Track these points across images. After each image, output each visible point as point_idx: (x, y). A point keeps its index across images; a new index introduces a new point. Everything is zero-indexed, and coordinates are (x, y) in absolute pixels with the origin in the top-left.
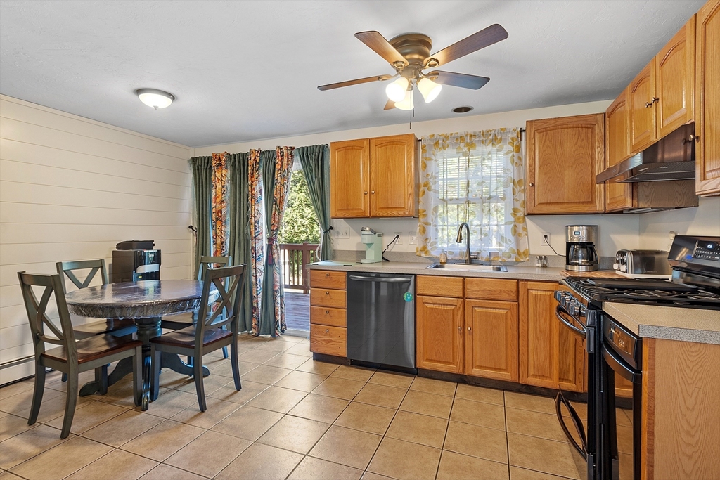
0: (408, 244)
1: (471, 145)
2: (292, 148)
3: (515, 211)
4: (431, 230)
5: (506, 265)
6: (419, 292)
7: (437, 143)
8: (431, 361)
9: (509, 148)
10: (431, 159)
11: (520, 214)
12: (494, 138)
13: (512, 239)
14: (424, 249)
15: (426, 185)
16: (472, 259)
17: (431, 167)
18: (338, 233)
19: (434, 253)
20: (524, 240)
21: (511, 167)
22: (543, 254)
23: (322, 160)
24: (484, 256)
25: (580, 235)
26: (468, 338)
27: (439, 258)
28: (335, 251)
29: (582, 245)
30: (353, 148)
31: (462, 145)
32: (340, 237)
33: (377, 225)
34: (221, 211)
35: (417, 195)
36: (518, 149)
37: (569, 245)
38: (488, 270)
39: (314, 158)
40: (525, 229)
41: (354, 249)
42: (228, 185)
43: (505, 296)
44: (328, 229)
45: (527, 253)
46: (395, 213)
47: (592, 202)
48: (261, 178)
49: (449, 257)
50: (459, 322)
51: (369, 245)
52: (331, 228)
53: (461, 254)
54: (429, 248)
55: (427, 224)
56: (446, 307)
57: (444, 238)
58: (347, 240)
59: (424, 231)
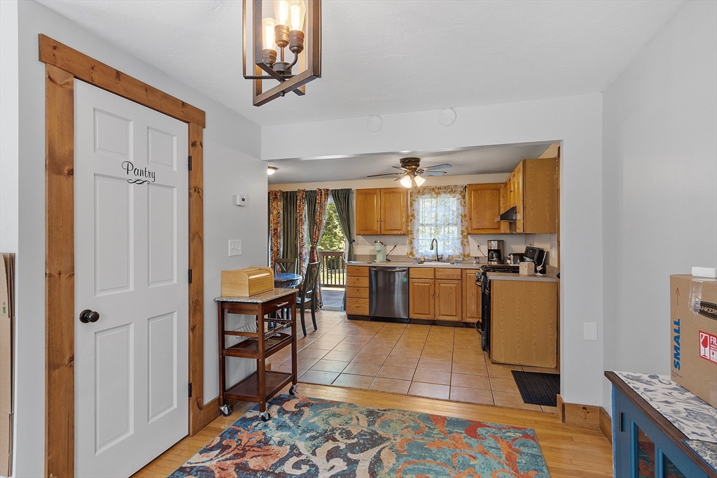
0: (402, 250)
1: (438, 194)
2: (328, 190)
3: (462, 232)
4: (415, 242)
5: (458, 262)
6: (411, 277)
7: (419, 192)
8: (417, 314)
9: (458, 196)
10: (415, 201)
11: (465, 234)
12: (450, 190)
13: (461, 247)
14: (411, 253)
15: (413, 216)
16: (439, 259)
17: (415, 204)
18: (358, 244)
19: (417, 256)
20: (467, 248)
21: (460, 207)
22: (477, 256)
23: (348, 199)
24: (446, 257)
25: (494, 245)
26: (437, 300)
27: (420, 259)
28: (355, 255)
29: (495, 251)
30: (370, 194)
31: (433, 193)
32: (359, 246)
33: (383, 239)
34: (277, 230)
35: (407, 222)
36: (464, 197)
37: (489, 251)
38: (448, 264)
39: (342, 197)
40: (468, 242)
41: (368, 253)
42: (281, 212)
43: (455, 277)
44: (351, 241)
45: (468, 255)
46: (396, 232)
47: (499, 228)
48: (306, 208)
49: (426, 258)
50: (432, 293)
51: (379, 251)
52: (354, 241)
53: (433, 256)
54: (414, 253)
55: (413, 239)
56: (425, 285)
57: (423, 247)
58: (364, 248)
59: (411, 243)
